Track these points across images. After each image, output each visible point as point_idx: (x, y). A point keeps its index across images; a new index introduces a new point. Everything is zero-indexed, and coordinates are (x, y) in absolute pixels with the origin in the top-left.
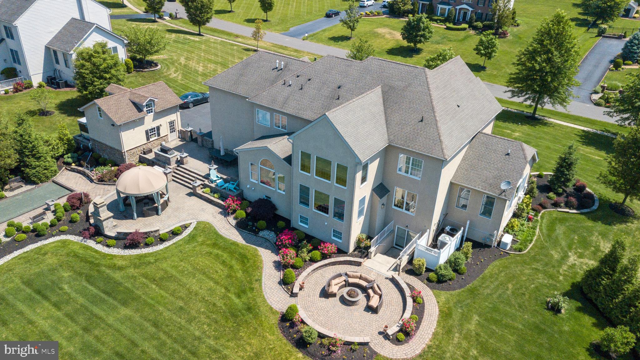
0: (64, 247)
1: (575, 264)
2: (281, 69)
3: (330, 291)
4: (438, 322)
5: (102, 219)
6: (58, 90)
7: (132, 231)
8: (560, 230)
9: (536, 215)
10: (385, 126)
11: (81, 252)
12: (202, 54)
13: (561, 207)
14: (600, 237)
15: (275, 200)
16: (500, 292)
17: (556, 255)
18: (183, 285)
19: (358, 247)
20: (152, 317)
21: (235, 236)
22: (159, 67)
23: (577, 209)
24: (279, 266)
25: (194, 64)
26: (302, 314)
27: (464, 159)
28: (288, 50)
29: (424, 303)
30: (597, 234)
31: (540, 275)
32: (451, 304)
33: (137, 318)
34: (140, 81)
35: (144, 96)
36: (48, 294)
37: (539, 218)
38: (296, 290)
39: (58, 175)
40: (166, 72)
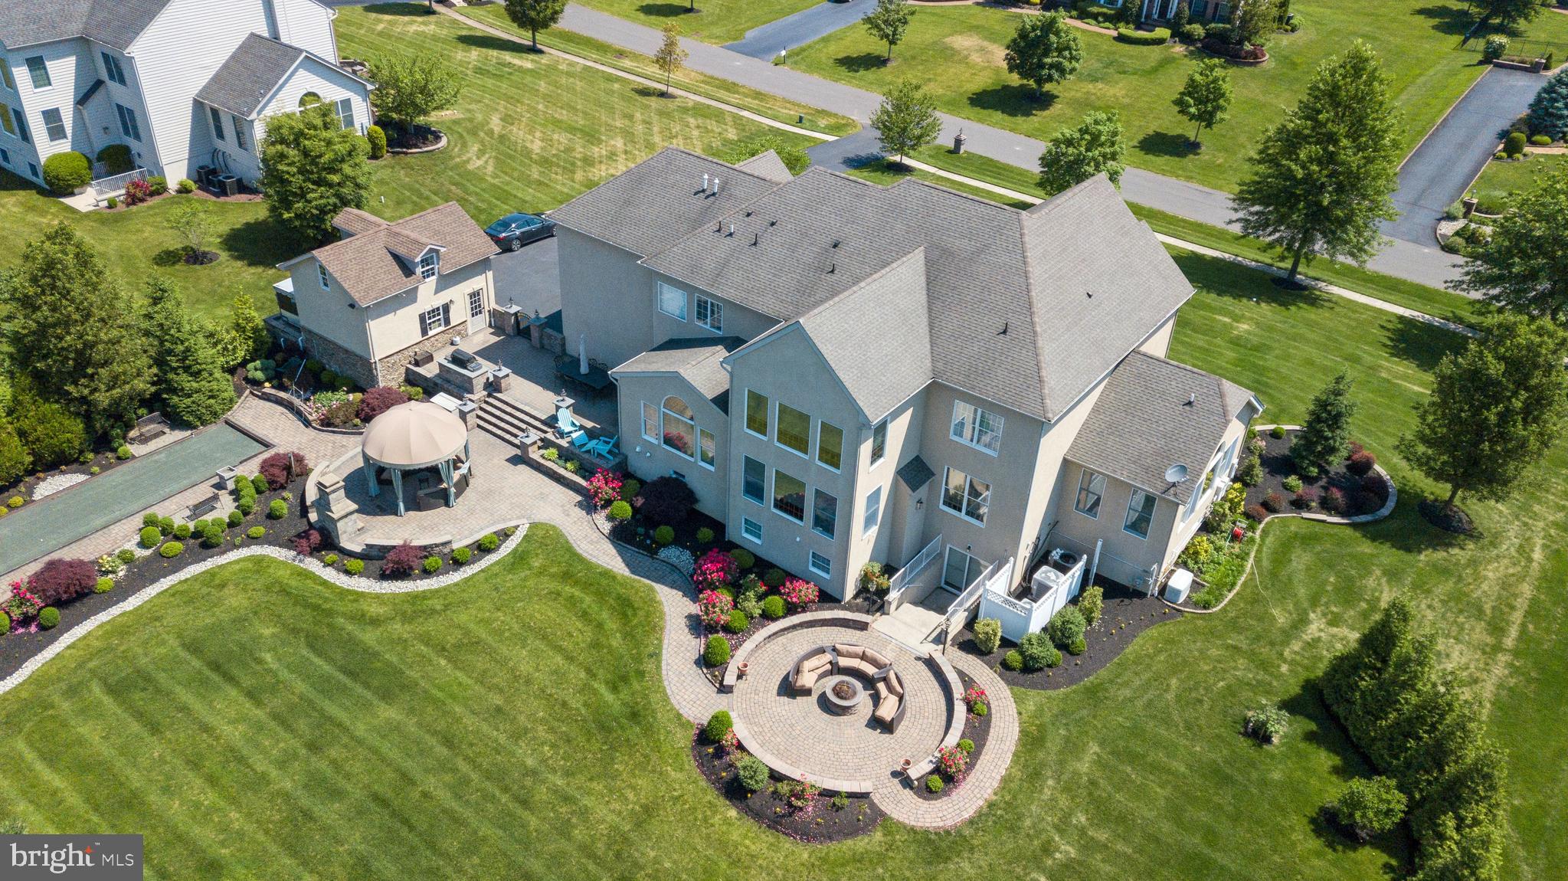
0: (258, 572)
1: (1319, 639)
2: (714, 194)
3: (799, 683)
4: (1015, 755)
5: (335, 516)
6: (222, 199)
7: (397, 541)
8: (1300, 560)
9: (1252, 528)
10: (928, 339)
11: (293, 583)
12: (540, 107)
13: (1309, 509)
14: (1384, 580)
15: (693, 481)
16: (1149, 695)
17: (1281, 617)
18: (503, 662)
19: (862, 590)
20: (441, 725)
21: (608, 557)
22: (444, 142)
23: (1343, 515)
24: (699, 626)
25: (521, 133)
26: (740, 730)
27: (1096, 410)
28: (738, 93)
29: (990, 714)
30: (1378, 572)
31: (1241, 661)
32: (1047, 718)
33: (411, 726)
34: (403, 177)
35: (416, 242)
36: (236, 672)
37: (1258, 532)
38: (730, 679)
39: (236, 407)
40: (459, 156)
